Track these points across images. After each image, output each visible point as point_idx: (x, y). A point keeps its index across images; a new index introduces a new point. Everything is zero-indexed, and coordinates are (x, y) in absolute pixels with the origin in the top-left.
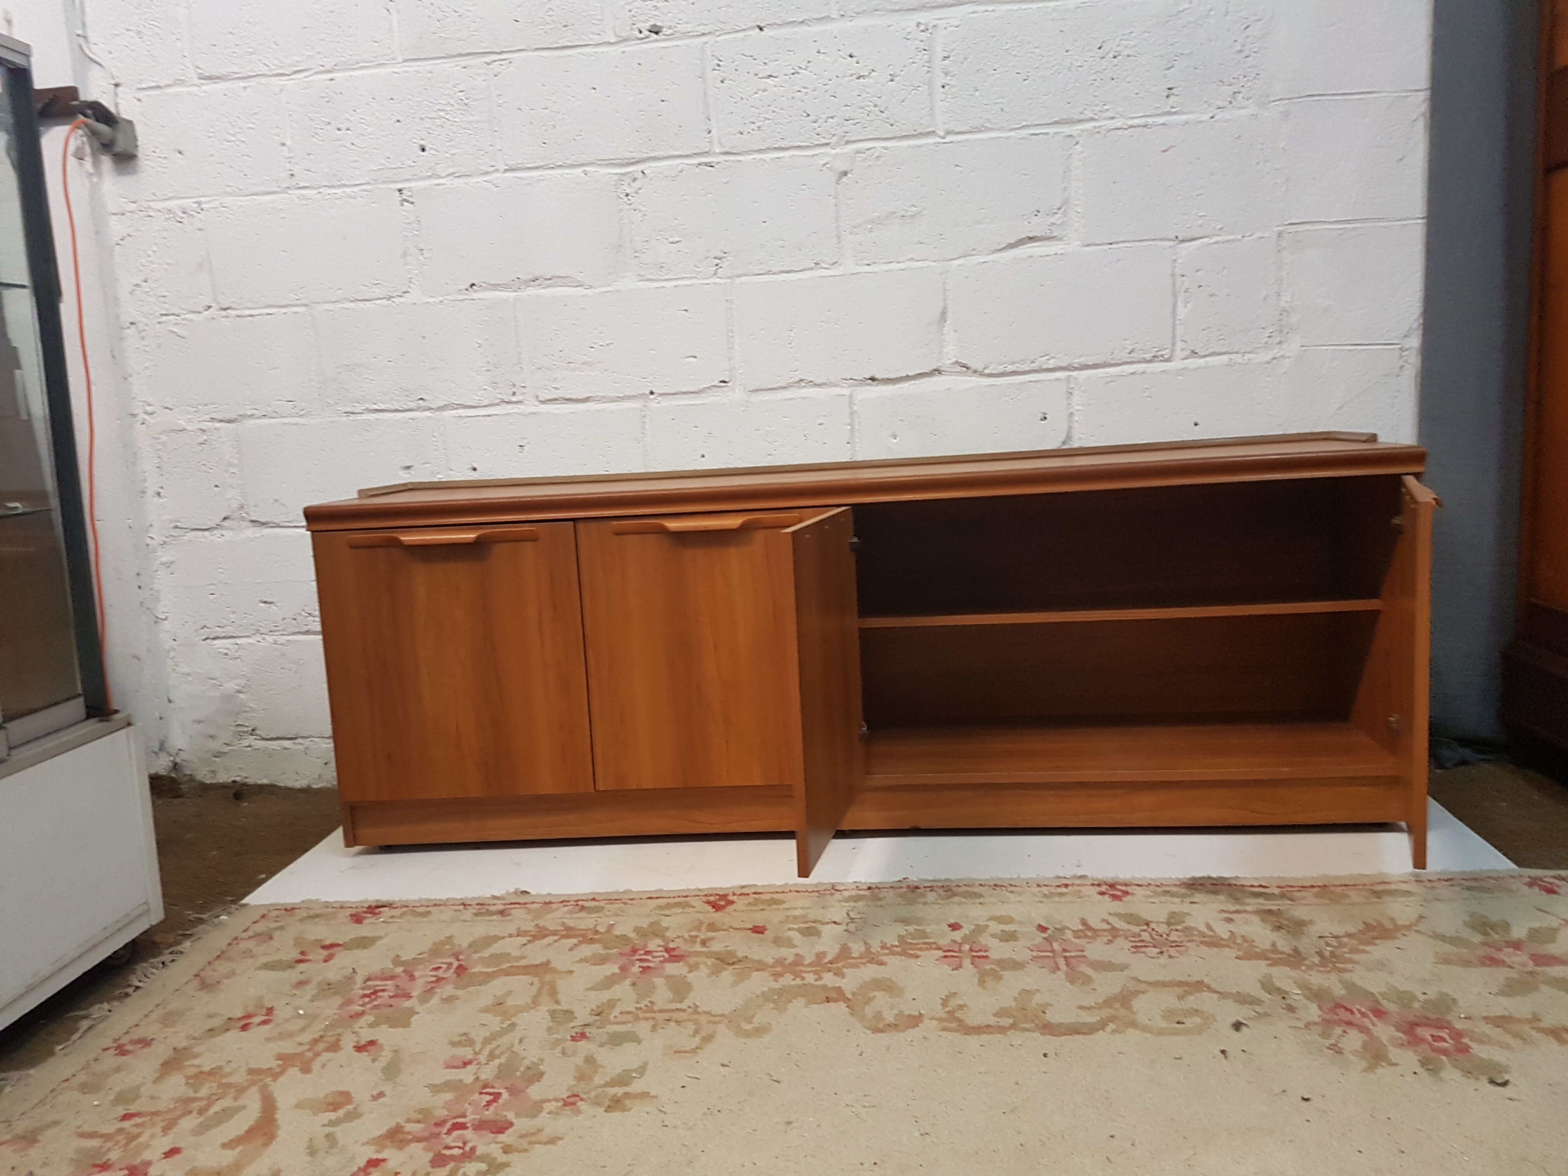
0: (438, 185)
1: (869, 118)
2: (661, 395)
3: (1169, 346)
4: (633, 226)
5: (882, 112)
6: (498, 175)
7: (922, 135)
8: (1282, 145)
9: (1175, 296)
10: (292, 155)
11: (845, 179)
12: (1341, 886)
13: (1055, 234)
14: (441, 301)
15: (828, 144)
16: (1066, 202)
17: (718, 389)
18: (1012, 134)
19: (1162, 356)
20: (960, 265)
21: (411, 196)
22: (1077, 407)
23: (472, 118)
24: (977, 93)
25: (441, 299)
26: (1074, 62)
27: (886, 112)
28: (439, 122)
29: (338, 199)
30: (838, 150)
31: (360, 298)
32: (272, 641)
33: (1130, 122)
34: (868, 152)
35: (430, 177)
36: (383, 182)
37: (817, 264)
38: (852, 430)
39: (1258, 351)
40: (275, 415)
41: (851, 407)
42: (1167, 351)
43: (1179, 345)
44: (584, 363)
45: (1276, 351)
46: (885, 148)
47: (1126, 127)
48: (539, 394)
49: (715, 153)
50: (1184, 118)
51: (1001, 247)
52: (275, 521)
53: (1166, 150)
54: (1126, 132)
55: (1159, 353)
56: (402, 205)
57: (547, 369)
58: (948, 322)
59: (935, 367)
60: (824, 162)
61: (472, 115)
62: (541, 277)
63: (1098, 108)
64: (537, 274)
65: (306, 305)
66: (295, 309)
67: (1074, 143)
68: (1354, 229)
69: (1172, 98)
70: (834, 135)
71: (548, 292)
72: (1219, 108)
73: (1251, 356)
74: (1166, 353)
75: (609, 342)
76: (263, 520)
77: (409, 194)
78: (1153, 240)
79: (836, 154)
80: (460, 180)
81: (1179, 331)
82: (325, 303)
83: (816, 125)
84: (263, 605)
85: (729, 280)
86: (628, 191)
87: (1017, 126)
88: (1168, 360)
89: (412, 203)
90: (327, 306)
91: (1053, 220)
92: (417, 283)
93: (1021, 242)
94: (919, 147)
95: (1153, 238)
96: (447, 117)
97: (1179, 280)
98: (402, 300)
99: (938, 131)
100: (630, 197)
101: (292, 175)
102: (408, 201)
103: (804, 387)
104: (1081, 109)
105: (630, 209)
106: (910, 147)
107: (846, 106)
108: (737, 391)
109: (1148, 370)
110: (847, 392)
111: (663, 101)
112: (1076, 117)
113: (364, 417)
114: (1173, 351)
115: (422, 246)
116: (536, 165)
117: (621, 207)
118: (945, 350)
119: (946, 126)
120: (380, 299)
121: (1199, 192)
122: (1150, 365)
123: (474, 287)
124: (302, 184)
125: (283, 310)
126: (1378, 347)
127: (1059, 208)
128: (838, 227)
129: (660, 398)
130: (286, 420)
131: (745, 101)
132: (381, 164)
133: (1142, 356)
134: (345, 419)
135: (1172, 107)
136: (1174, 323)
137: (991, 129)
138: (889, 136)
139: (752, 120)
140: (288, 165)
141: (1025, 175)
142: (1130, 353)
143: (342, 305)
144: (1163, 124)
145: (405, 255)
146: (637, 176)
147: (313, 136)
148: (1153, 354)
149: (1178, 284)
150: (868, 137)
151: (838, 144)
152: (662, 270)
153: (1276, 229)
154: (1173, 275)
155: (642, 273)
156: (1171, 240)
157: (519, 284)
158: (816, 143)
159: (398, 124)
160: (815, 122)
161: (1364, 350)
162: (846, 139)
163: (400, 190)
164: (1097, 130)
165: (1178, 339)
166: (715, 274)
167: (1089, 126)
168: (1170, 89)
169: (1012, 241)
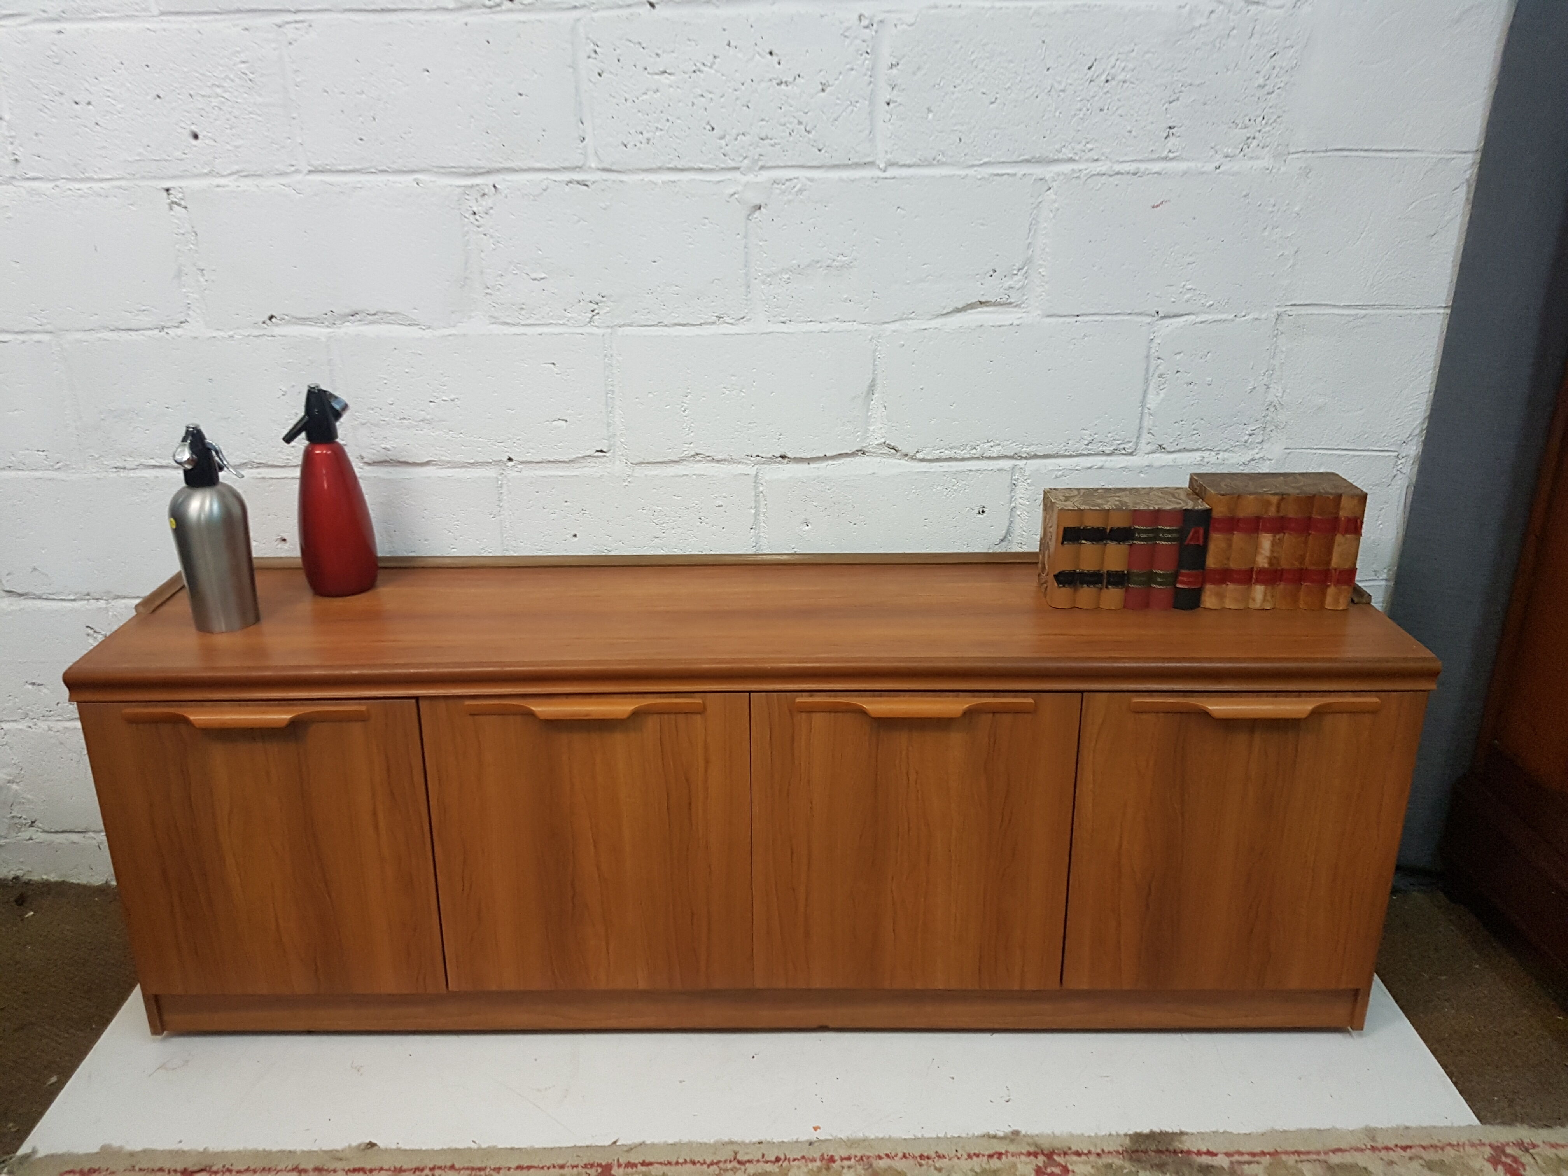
0: (218, 186)
1: (791, 139)
2: (521, 463)
3: (1135, 440)
4: (483, 255)
5: (809, 132)
6: (299, 177)
7: (857, 165)
8: (1297, 209)
9: (1147, 381)
10: (13, 133)
11: (757, 214)
12: (1293, 1153)
13: (1013, 301)
14: (231, 337)
15: (738, 168)
16: (1029, 261)
17: (595, 460)
18: (971, 172)
19: (1124, 449)
20: (894, 331)
21: (182, 199)
22: (1021, 501)
23: (260, 100)
24: (931, 116)
25: (231, 333)
26: (1056, 85)
27: (813, 132)
28: (215, 102)
29: (82, 196)
30: (750, 177)
31: (123, 327)
32: (46, 728)
33: (1117, 168)
34: (788, 183)
35: (206, 174)
36: (143, 178)
37: (719, 317)
38: (756, 515)
39: (1237, 449)
40: (22, 466)
41: (756, 488)
42: (1131, 444)
43: (1145, 437)
44: (422, 421)
45: (1257, 451)
46: (811, 180)
47: (1111, 173)
48: (364, 454)
49: (590, 168)
50: (1183, 166)
51: (945, 312)
52: (37, 593)
53: (1158, 206)
54: (1111, 179)
55: (1122, 446)
56: (171, 209)
57: (376, 425)
58: (876, 395)
59: (859, 448)
60: (732, 191)
61: (260, 95)
62: (362, 312)
63: (1080, 146)
64: (355, 308)
65: (51, 332)
66: (36, 337)
67: (1047, 188)
68: (1365, 316)
69: (1172, 139)
70: (745, 158)
71: (371, 331)
72: (1226, 157)
73: (1227, 455)
74: (1130, 447)
75: (453, 397)
76: (20, 592)
77: (180, 195)
78: (1130, 314)
79: (746, 185)
80: (249, 181)
81: (1147, 422)
82: (78, 330)
83: (723, 142)
84: (30, 687)
85: (609, 330)
86: (475, 209)
87: (977, 162)
88: (1131, 454)
89: (185, 208)
90: (79, 336)
91: (1011, 283)
92: (198, 311)
93: (971, 306)
94: (853, 181)
95: (1129, 312)
96: (226, 95)
97: (1154, 362)
98: (179, 331)
99: (878, 162)
100: (477, 217)
101: (16, 160)
102: (179, 205)
103: (701, 461)
104: (1058, 146)
105: (479, 233)
106: (841, 180)
107: (763, 120)
108: (618, 462)
109: (1107, 465)
110: (752, 470)
111: (520, 95)
112: (1051, 155)
113: (139, 473)
114: (1137, 444)
115: (202, 265)
116: (351, 167)
117: (466, 229)
118: (871, 428)
119: (889, 156)
120: (150, 329)
121: (1191, 259)
122: (1109, 458)
123: (273, 320)
124: (31, 174)
125: (21, 337)
126: (1369, 453)
127: (1019, 270)
128: (746, 275)
129: (519, 466)
130: (38, 474)
131: (629, 103)
132: (140, 154)
133: (1101, 448)
134: (115, 475)
135: (1170, 151)
136: (1142, 414)
137: (944, 164)
138: (815, 163)
139: (640, 129)
140: (10, 148)
141: (983, 225)
142: (1088, 445)
143: (100, 335)
144: (1158, 173)
145: (179, 274)
146: (486, 191)
147: (41, 110)
148: (1114, 447)
149: (1151, 369)
150: (789, 164)
151: (750, 169)
152: (523, 312)
153: (1276, 309)
154: (1147, 356)
155: (496, 314)
156: (1149, 315)
157: (333, 318)
158: (723, 166)
159: (158, 100)
160: (722, 138)
161: (1355, 456)
162: (760, 163)
163: (167, 190)
164: (1076, 175)
165: (1145, 431)
166: (590, 322)
167: (1067, 168)
168: (1170, 128)
169: (960, 307)
